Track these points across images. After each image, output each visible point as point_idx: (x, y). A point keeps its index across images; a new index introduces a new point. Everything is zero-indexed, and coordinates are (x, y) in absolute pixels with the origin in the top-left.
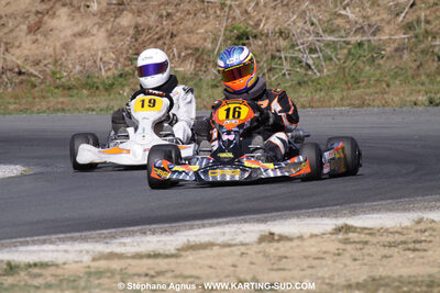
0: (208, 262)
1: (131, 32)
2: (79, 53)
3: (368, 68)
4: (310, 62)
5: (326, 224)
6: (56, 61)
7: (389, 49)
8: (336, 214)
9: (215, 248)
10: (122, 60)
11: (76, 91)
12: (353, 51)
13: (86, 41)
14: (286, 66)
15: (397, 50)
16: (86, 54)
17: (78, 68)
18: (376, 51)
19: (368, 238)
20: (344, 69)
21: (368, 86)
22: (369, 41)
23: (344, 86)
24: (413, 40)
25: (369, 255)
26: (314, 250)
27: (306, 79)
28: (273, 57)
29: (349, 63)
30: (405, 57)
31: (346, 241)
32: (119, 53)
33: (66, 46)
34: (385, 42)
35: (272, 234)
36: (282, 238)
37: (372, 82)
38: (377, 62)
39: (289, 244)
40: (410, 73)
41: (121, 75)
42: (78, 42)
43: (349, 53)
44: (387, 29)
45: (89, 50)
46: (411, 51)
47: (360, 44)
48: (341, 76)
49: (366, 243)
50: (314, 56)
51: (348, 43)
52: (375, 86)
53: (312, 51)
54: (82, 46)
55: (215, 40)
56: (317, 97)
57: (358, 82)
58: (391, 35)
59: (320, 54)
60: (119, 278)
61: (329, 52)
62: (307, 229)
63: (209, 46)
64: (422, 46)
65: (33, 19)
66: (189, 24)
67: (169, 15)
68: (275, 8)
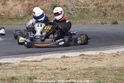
0: (49, 63)
1: (28, 5)
2: (14, 10)
3: (86, 15)
4: (72, 13)
5: (78, 54)
6: (9, 12)
7: (91, 10)
8: (80, 51)
9: (51, 59)
10: (25, 12)
11: (13, 20)
12: (82, 10)
15: (93, 10)
17: (14, 14)
18: (88, 10)
19: (88, 57)
20: (80, 15)
21: (86, 19)
22: (86, 8)
23: (80, 19)
24: (97, 8)
25: (89, 61)
26: (75, 60)
27: (71, 17)
29: (81, 14)
30: (95, 12)
31: (83, 58)
32: (24, 10)
33: (11, 8)
34: (90, 8)
35: (64, 56)
36: (67, 57)
37: (87, 18)
38: (88, 13)
39: (69, 59)
40: (96, 16)
41: (25, 16)
43: (82, 11)
44: (91, 5)
45: (17, 9)
46: (97, 10)
47: (84, 9)
48: (80, 16)
49: (88, 58)
50: (73, 12)
51: (81, 8)
52: (88, 19)
53: (72, 10)
54: (15, 8)
55: (48, 7)
56: (74, 22)
57: (83, 18)
58: (92, 7)
59: (74, 11)
60: (27, 67)
61: (76, 10)
62: (73, 55)
63: (47, 9)
64: (99, 9)
65: (3, 2)
66: (42, 3)
67: (37, 1)
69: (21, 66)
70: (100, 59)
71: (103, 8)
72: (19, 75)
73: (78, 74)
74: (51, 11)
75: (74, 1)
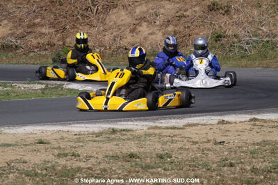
0: (195, 132)
1: (172, 33)
2: (150, 42)
3: (271, 51)
4: (247, 48)
5: (247, 117)
8: (251, 113)
9: (200, 126)
12: (265, 44)
13: (153, 37)
14: (237, 50)
16: (154, 42)
17: (150, 48)
18: (275, 44)
19: (264, 124)
20: (261, 51)
22: (272, 40)
23: (260, 59)
25: (263, 131)
26: (240, 128)
27: (245, 55)
28: (231, 46)
29: (263, 49)
31: (254, 125)
33: (145, 38)
35: (223, 121)
36: (228, 123)
37: (272, 58)
38: (275, 49)
42: (150, 37)
43: (263, 45)
45: (155, 40)
47: (268, 42)
48: (260, 54)
49: (263, 126)
50: (249, 46)
51: (263, 41)
53: (248, 43)
54: (152, 39)
56: (249, 63)
57: (266, 57)
59: (251, 45)
60: (158, 137)
61: (255, 44)
62: (239, 119)
65: (132, 27)
66: (197, 31)
67: (188, 27)
68: (233, 25)
69: (148, 135)
72: (142, 150)
73: (243, 152)
74: (212, 43)
75: (251, 29)
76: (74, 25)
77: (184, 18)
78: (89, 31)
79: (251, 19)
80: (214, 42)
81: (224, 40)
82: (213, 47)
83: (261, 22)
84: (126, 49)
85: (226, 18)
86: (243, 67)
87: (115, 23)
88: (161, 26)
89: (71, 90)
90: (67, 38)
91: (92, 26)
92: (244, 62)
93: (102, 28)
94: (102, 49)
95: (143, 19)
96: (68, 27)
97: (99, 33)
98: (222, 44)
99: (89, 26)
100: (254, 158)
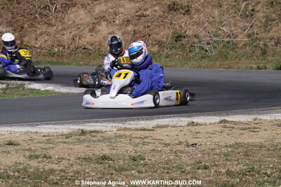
0: (166, 133)
1: (132, 33)
3: (231, 52)
4: (207, 49)
5: (216, 119)
6: (100, 44)
7: (241, 45)
8: (220, 115)
9: (169, 127)
12: (226, 45)
14: (197, 50)
15: (244, 45)
18: (236, 45)
19: (234, 126)
20: (221, 52)
22: (232, 41)
23: (221, 59)
24: (251, 41)
25: (234, 133)
26: (211, 130)
27: (205, 56)
28: (192, 46)
29: (224, 50)
30: (247, 48)
31: (225, 127)
33: (104, 38)
34: (239, 42)
35: (193, 122)
36: (197, 124)
37: (233, 58)
38: (235, 50)
39: (200, 127)
40: (249, 55)
43: (224, 46)
44: (240, 36)
46: (250, 46)
47: (229, 42)
48: (220, 55)
49: (233, 128)
50: (209, 46)
51: (223, 41)
52: (234, 60)
53: (208, 44)
55: (167, 38)
57: (227, 58)
58: (242, 39)
59: (212, 46)
60: (128, 139)
61: (215, 44)
62: (208, 121)
63: (165, 40)
64: (255, 44)
65: (91, 26)
66: (157, 30)
67: (148, 26)
68: (193, 25)
69: (119, 136)
70: (255, 130)
71: (261, 42)
72: (114, 152)
73: (217, 155)
74: (172, 43)
75: (212, 29)
76: (32, 24)
77: (144, 18)
78: (48, 30)
79: (211, 19)
80: (174, 42)
81: (184, 41)
82: (173, 47)
83: (222, 22)
84: (85, 49)
85: (186, 18)
86: (204, 68)
87: (74, 22)
88: (120, 25)
89: (32, 90)
90: (24, 37)
91: (50, 25)
92: (205, 62)
93: (60, 27)
94: (61, 48)
95: (103, 18)
96: (26, 26)
97: (57, 32)
98: (183, 45)
99: (46, 25)
100: (228, 160)
